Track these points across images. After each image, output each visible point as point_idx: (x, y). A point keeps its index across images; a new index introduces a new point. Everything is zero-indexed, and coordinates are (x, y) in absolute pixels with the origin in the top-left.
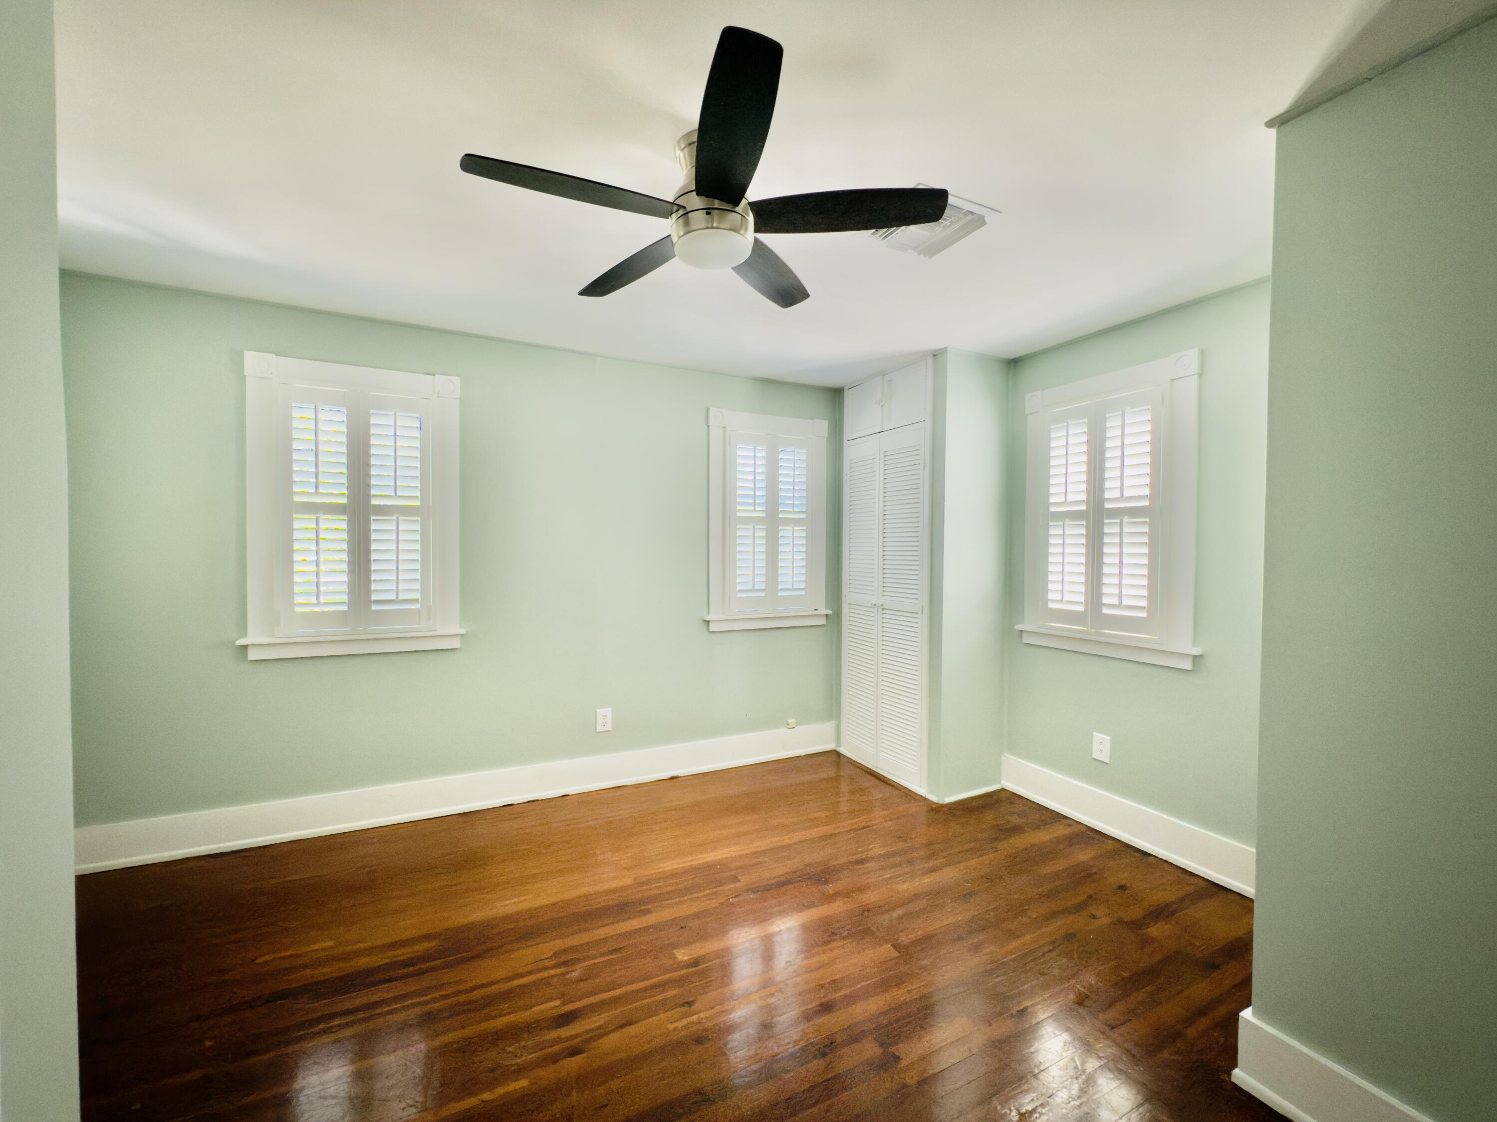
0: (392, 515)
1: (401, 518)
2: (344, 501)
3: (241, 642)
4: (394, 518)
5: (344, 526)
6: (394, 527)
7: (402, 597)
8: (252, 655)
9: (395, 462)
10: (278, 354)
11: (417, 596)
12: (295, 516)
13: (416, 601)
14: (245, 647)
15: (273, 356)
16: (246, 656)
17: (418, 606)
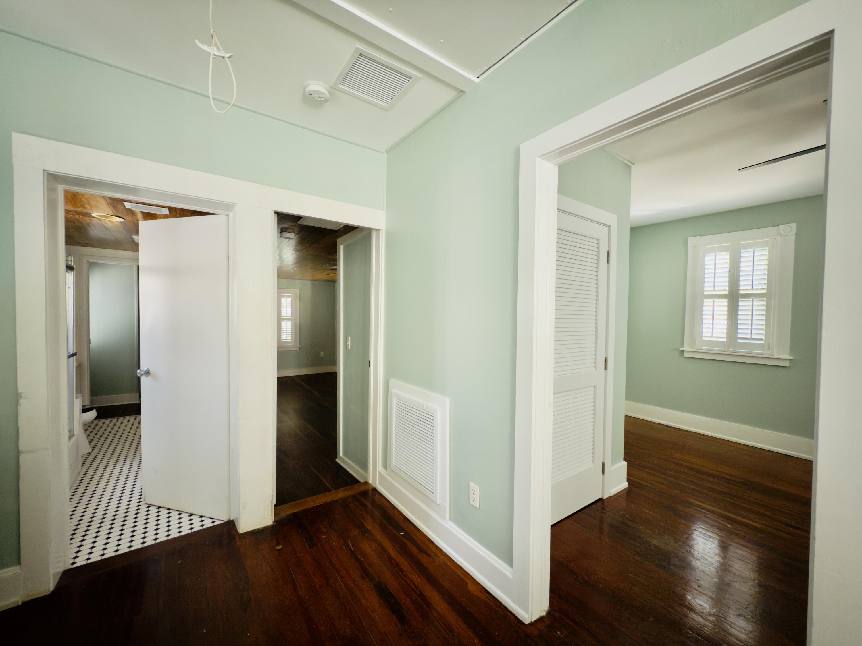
0: (750, 298)
1: (754, 299)
2: (726, 293)
3: (681, 349)
4: (751, 299)
5: (726, 304)
6: (751, 304)
7: (753, 337)
8: (686, 355)
9: (753, 273)
10: (701, 236)
11: (763, 337)
12: (705, 300)
13: (762, 339)
14: (683, 351)
15: (699, 237)
16: (683, 355)
17: (763, 342)
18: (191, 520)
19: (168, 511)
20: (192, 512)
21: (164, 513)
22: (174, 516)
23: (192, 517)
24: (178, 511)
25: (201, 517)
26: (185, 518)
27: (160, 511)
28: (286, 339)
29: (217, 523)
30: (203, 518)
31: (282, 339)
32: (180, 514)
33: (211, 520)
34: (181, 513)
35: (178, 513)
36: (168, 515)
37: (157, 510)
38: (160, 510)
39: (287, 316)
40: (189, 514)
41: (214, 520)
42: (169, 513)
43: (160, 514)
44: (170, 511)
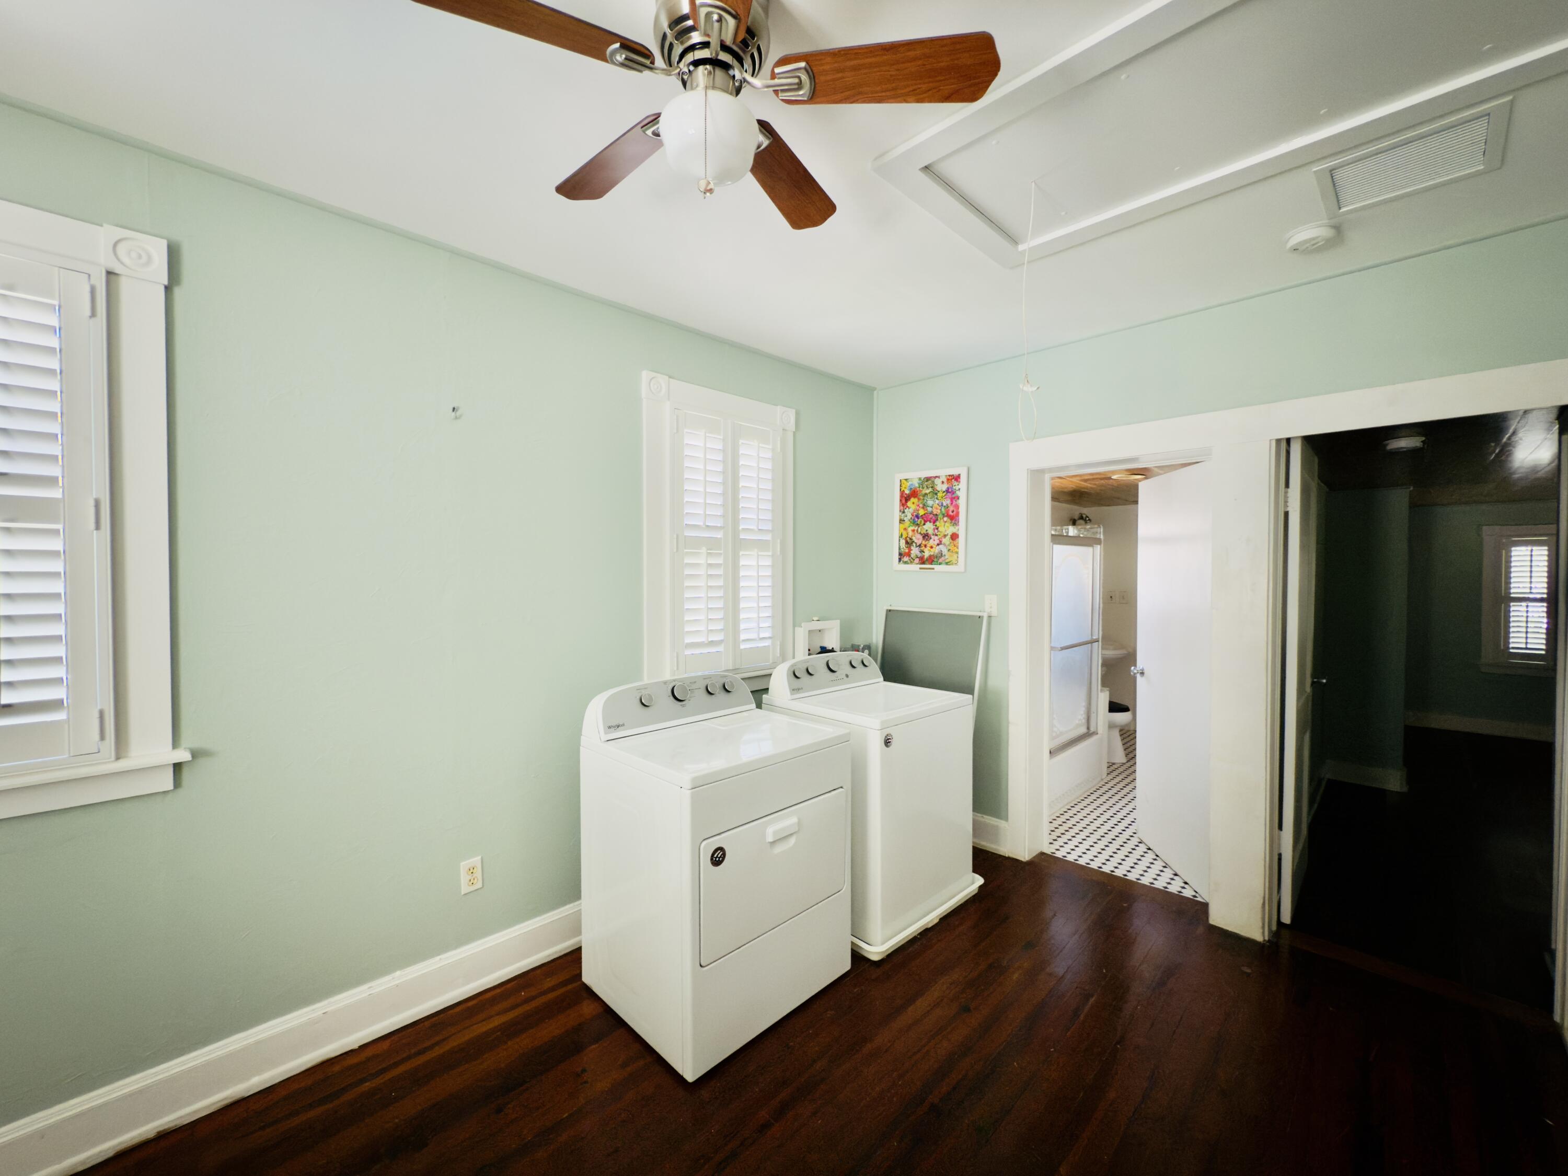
18: (1172, 879)
19: (1155, 857)
20: (1178, 873)
21: (1150, 856)
22: (1158, 865)
23: (1175, 878)
24: (1165, 863)
25: (1186, 883)
26: (1168, 874)
27: (1147, 853)
28: (1527, 649)
29: (1199, 899)
30: (1186, 886)
31: (1511, 645)
32: (1165, 867)
33: (1194, 894)
34: (1167, 866)
35: (1164, 865)
36: (1152, 861)
37: (1146, 850)
38: (1149, 851)
39: (1532, 591)
40: (1174, 873)
41: (1197, 895)
42: (1155, 860)
43: (1146, 855)
44: (1157, 858)
